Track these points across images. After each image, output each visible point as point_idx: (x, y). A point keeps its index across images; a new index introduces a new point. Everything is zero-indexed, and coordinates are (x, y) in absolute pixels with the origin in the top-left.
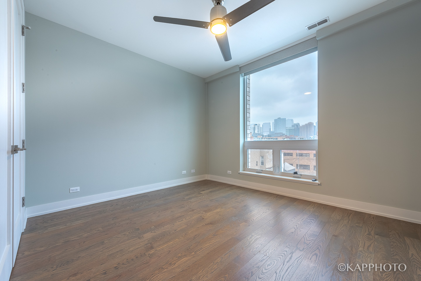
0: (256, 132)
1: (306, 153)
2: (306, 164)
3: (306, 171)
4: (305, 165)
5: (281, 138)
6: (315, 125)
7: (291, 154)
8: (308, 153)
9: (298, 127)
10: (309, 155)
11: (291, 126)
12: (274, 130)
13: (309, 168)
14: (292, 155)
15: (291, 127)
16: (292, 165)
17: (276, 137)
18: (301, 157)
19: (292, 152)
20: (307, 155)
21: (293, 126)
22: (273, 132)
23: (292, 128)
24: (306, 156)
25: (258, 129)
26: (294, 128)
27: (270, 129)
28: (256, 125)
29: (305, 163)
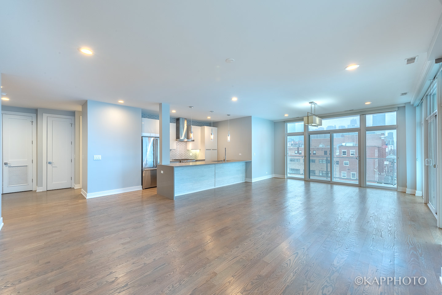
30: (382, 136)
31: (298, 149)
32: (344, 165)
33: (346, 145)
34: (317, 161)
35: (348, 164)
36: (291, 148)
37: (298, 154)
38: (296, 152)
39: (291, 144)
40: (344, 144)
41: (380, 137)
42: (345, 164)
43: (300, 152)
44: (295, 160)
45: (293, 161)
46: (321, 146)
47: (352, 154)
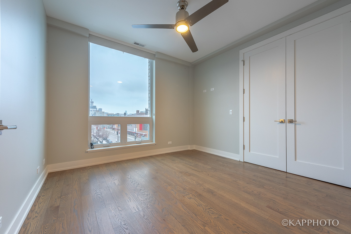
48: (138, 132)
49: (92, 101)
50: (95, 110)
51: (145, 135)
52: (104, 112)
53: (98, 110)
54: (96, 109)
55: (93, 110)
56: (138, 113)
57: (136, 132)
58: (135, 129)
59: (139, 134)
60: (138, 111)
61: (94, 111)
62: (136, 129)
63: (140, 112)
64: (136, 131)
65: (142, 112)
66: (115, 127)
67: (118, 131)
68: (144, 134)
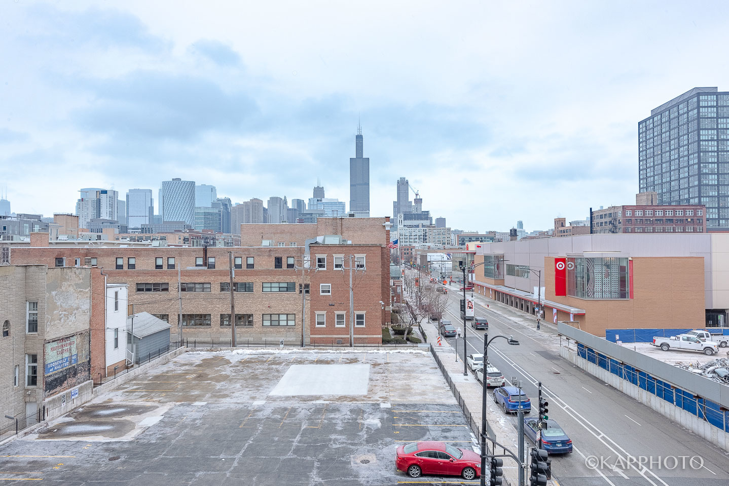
0: (105, 216)
1: (202, 280)
2: (202, 312)
3: (202, 329)
4: (201, 316)
5: (177, 237)
6: (267, 208)
7: (164, 287)
8: (207, 280)
9: (227, 209)
10: (208, 286)
11: (210, 206)
12: (162, 214)
13: (209, 323)
14: (167, 290)
15: (207, 208)
16: (164, 317)
17: (162, 235)
18: (187, 294)
19: (166, 281)
20: (205, 286)
21: (214, 205)
22: (159, 219)
23: (211, 211)
24: (203, 289)
25: (111, 206)
26: (216, 211)
27: (151, 209)
28: (105, 192)
29: (201, 310)
30: (387, 223)
31: (205, 251)
32: (321, 294)
33: (324, 240)
34: (257, 288)
35: (329, 292)
36: (185, 250)
37: (205, 268)
38: (200, 261)
39: (182, 238)
40: (320, 239)
41: (384, 224)
42: (323, 292)
43: (211, 260)
44: (197, 286)
45: (190, 289)
46: (266, 243)
47: (337, 266)
48: (550, 303)
49: (418, 198)
50: (427, 223)
51: (580, 317)
52: (449, 229)
53: (434, 222)
54: (429, 221)
55: (420, 226)
56: (562, 229)
57: (543, 302)
58: (536, 289)
59: (555, 311)
60: (560, 222)
61: (423, 226)
62: (543, 289)
63: (567, 225)
64: (543, 297)
65: (578, 222)
66: (474, 279)
67: (463, 299)
68: (573, 310)
